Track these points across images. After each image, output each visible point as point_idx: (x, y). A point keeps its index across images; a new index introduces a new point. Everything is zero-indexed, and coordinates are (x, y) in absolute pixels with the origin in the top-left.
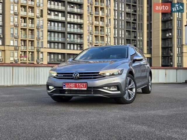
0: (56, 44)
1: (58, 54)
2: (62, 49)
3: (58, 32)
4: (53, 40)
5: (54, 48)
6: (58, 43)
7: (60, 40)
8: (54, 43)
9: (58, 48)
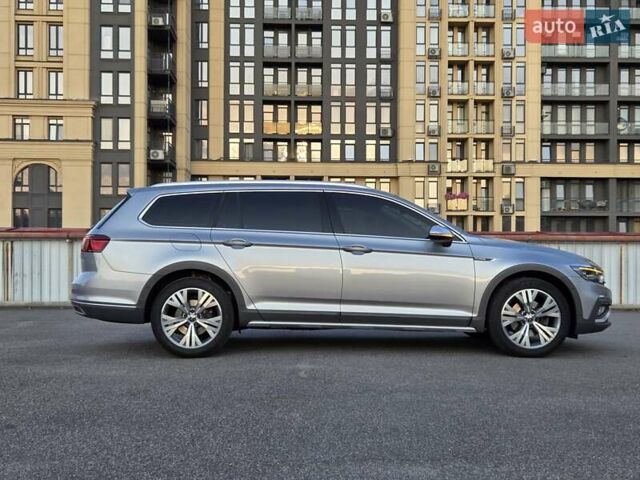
0: (576, 146)
1: (583, 181)
2: (597, 161)
3: (583, 103)
4: (561, 131)
5: (568, 161)
6: (583, 141)
7: (591, 131)
8: (568, 141)
9: (582, 161)
